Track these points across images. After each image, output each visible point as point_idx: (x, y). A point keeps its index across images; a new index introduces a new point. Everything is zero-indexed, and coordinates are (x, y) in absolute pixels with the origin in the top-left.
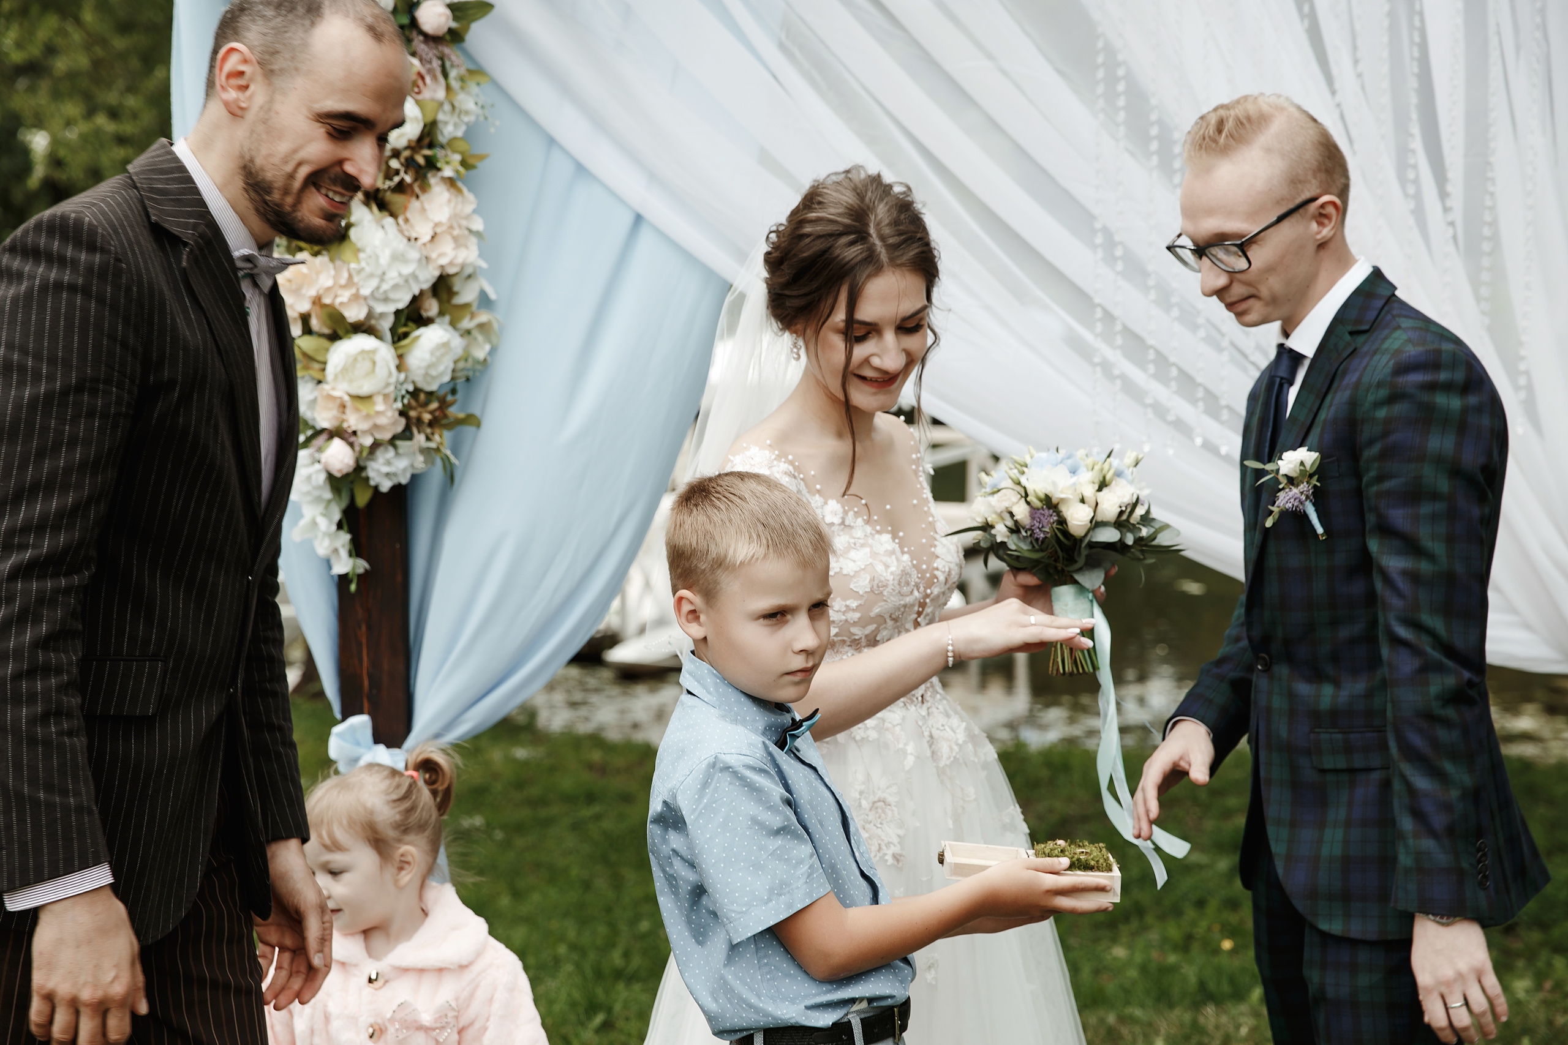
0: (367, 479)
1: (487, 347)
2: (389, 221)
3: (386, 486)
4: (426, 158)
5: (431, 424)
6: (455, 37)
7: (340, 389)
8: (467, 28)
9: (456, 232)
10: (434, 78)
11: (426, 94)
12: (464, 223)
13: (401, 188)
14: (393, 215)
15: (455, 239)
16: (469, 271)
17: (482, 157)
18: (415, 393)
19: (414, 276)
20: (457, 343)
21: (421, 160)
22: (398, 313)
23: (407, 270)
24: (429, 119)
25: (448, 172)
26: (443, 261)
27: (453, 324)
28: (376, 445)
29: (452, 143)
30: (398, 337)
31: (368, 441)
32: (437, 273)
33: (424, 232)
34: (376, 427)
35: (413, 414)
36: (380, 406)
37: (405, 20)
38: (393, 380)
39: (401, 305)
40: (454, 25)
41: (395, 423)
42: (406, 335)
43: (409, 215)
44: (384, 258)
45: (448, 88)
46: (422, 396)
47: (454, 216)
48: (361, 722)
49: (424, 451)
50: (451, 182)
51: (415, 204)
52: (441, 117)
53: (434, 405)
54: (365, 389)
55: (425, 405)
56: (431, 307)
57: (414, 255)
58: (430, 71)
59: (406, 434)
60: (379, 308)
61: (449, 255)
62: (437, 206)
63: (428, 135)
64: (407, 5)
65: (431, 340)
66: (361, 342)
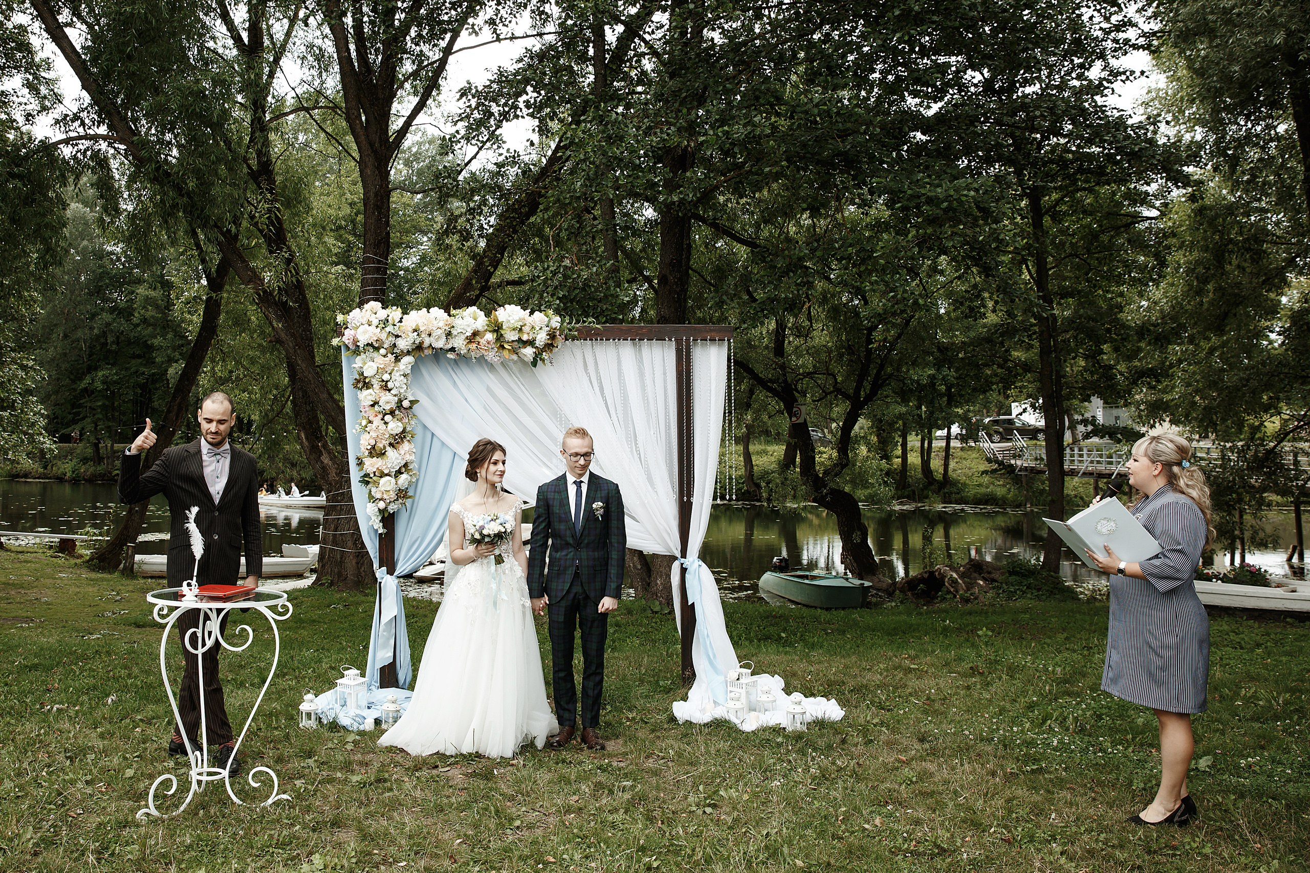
0: (388, 510)
1: (416, 479)
2: (395, 451)
3: (391, 512)
4: (404, 436)
5: (403, 497)
6: (410, 408)
7: (383, 489)
8: (413, 406)
9: (409, 452)
10: (405, 418)
11: (404, 421)
12: (411, 450)
13: (398, 443)
14: (396, 449)
15: (408, 454)
16: (412, 461)
17: (415, 435)
18: (399, 490)
19: (400, 463)
20: (408, 478)
21: (402, 436)
22: (396, 471)
23: (398, 461)
24: (404, 427)
25: (408, 439)
27: (408, 474)
28: (390, 502)
29: (408, 433)
30: (396, 477)
31: (388, 501)
32: (405, 462)
33: (402, 452)
34: (389, 499)
35: (398, 495)
36: (391, 493)
37: (399, 405)
38: (394, 487)
39: (397, 469)
40: (410, 405)
41: (394, 497)
42: (398, 476)
43: (399, 449)
44: (393, 459)
45: (409, 420)
46: (401, 491)
47: (409, 449)
48: (384, 569)
49: (401, 504)
50: (409, 441)
51: (400, 446)
52: (407, 426)
53: (404, 493)
54: (388, 489)
55: (402, 493)
56: (403, 470)
57: (400, 458)
58: (405, 416)
59: (397, 500)
60: (392, 470)
61: (408, 458)
62: (406, 446)
63: (404, 431)
64: (400, 401)
65: (404, 477)
66: (388, 478)
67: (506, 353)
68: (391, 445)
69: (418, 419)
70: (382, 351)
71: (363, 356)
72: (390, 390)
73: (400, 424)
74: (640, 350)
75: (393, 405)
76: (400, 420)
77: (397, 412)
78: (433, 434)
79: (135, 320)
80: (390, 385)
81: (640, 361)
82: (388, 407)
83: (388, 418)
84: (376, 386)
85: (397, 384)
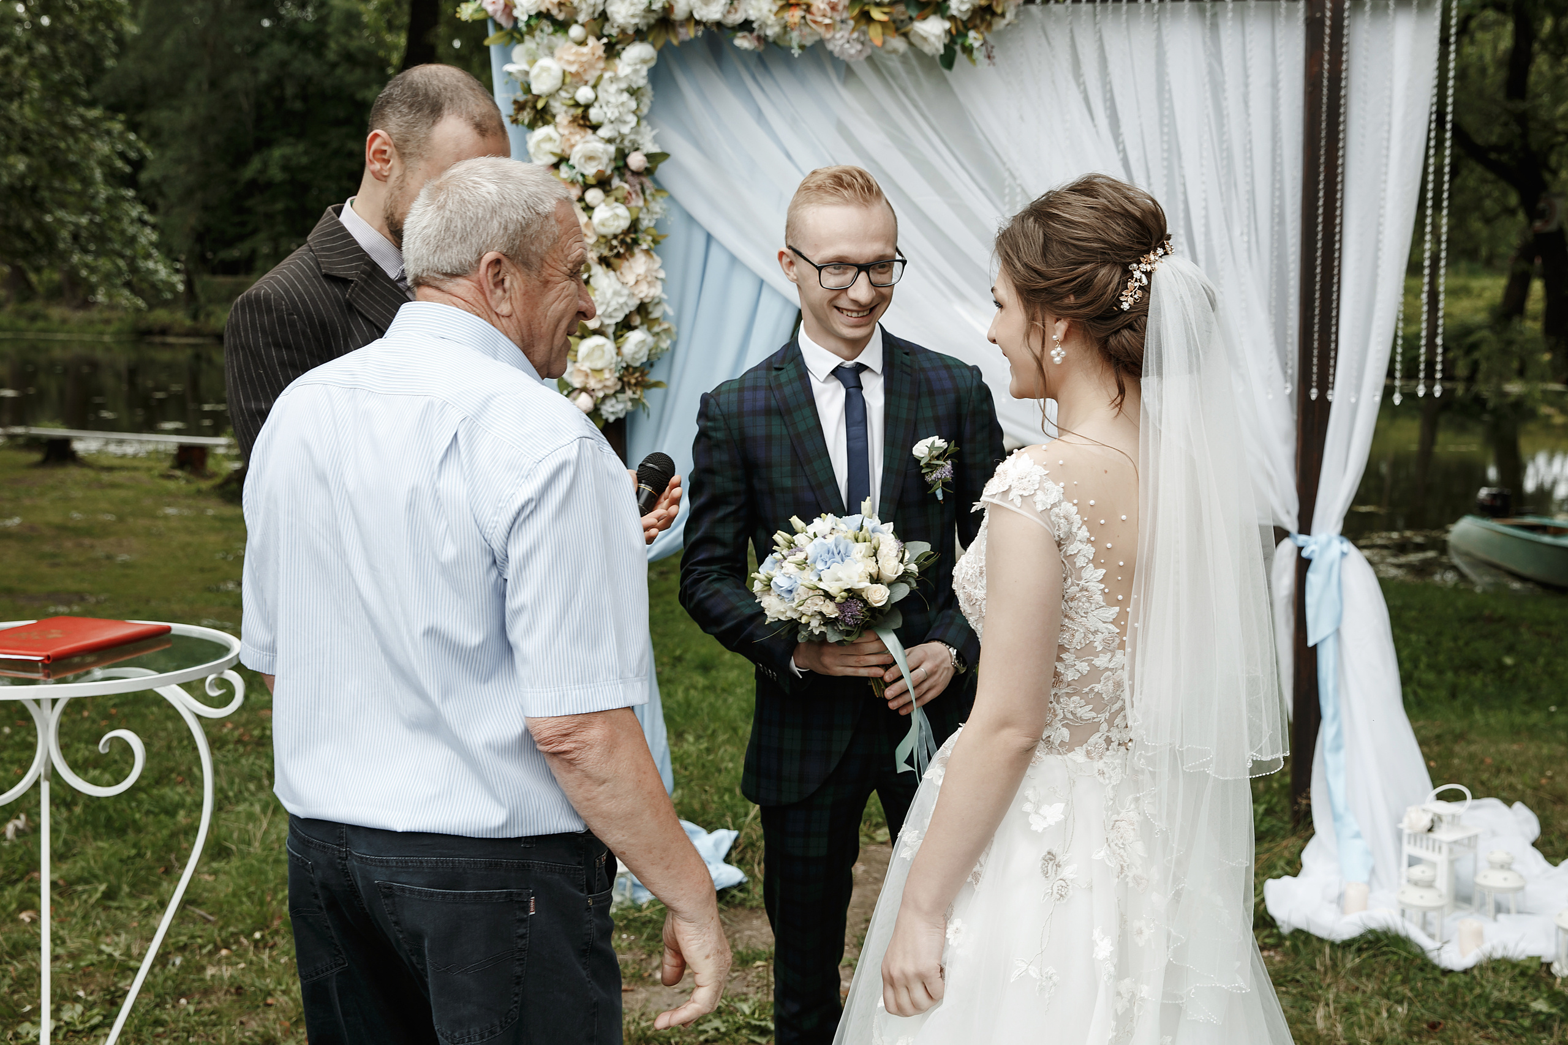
0: (601, 415)
1: (669, 342)
2: (612, 273)
3: (612, 419)
4: (633, 239)
5: (636, 385)
6: (649, 172)
7: (585, 366)
8: (656, 167)
9: (649, 279)
10: (637, 195)
11: (633, 204)
12: (654, 274)
13: (618, 255)
14: (614, 270)
15: (649, 283)
16: (656, 300)
17: (665, 237)
18: (627, 368)
19: (626, 303)
20: (650, 339)
21: (629, 240)
22: (617, 324)
23: (622, 300)
24: (634, 217)
25: (645, 246)
26: (642, 295)
27: (649, 330)
28: (605, 397)
29: (646, 231)
30: (617, 337)
31: (601, 394)
32: (638, 302)
33: (631, 280)
34: (605, 387)
35: (625, 379)
36: (607, 375)
37: (621, 164)
38: (614, 361)
39: (619, 320)
40: (648, 165)
41: (616, 384)
42: (622, 336)
43: (623, 270)
44: (609, 294)
45: (645, 200)
46: (631, 370)
47: (648, 270)
49: (632, 400)
50: (647, 252)
51: (626, 264)
52: (641, 216)
53: (637, 375)
54: (599, 365)
55: (633, 373)
56: (637, 320)
57: (625, 292)
58: (636, 192)
59: (622, 390)
60: (607, 321)
61: (645, 292)
62: (638, 265)
63: (634, 226)
64: (622, 155)
65: (635, 338)
66: (597, 340)
67: (875, 34)
68: (604, 261)
69: (672, 198)
70: (576, 31)
71: (529, 44)
72: (595, 128)
73: (622, 210)
74: (1215, 27)
75: (603, 165)
76: (625, 200)
77: (616, 182)
78: (709, 238)
79: (331, 55)
80: (594, 114)
81: (1215, 54)
82: (591, 170)
83: (594, 196)
84: (563, 117)
85: (612, 113)
